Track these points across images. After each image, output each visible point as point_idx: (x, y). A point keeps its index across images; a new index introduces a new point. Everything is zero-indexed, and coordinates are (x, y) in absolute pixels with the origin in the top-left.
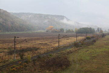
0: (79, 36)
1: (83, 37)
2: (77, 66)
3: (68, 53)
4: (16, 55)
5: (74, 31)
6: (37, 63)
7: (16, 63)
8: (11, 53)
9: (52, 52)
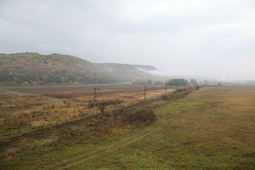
0: (168, 88)
1: (174, 90)
2: (164, 121)
3: (155, 106)
4: (96, 108)
5: (164, 82)
6: (119, 117)
7: (96, 117)
8: (91, 106)
9: (136, 105)
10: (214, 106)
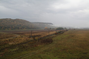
0: (57, 30)
2: (56, 42)
3: (52, 37)
4: (32, 38)
5: (55, 29)
6: (40, 41)
7: (32, 41)
8: (30, 37)
9: (46, 37)
10: (73, 37)
